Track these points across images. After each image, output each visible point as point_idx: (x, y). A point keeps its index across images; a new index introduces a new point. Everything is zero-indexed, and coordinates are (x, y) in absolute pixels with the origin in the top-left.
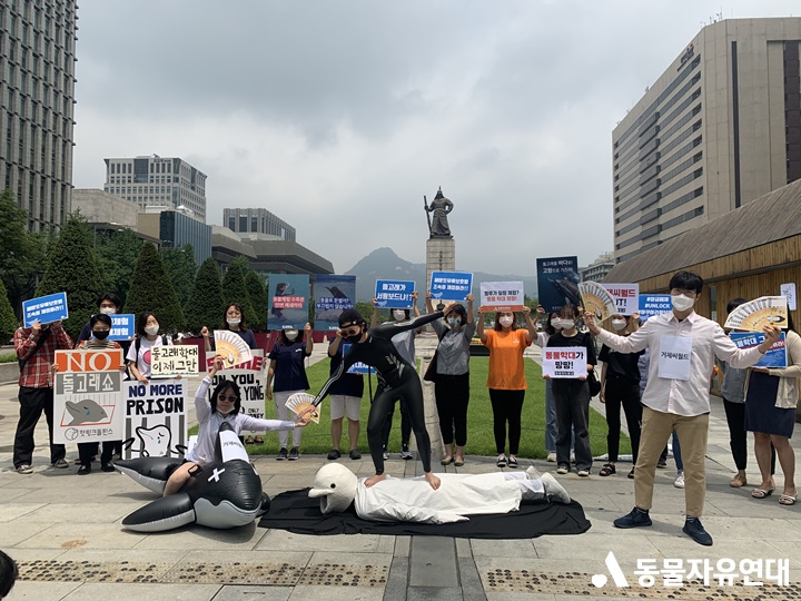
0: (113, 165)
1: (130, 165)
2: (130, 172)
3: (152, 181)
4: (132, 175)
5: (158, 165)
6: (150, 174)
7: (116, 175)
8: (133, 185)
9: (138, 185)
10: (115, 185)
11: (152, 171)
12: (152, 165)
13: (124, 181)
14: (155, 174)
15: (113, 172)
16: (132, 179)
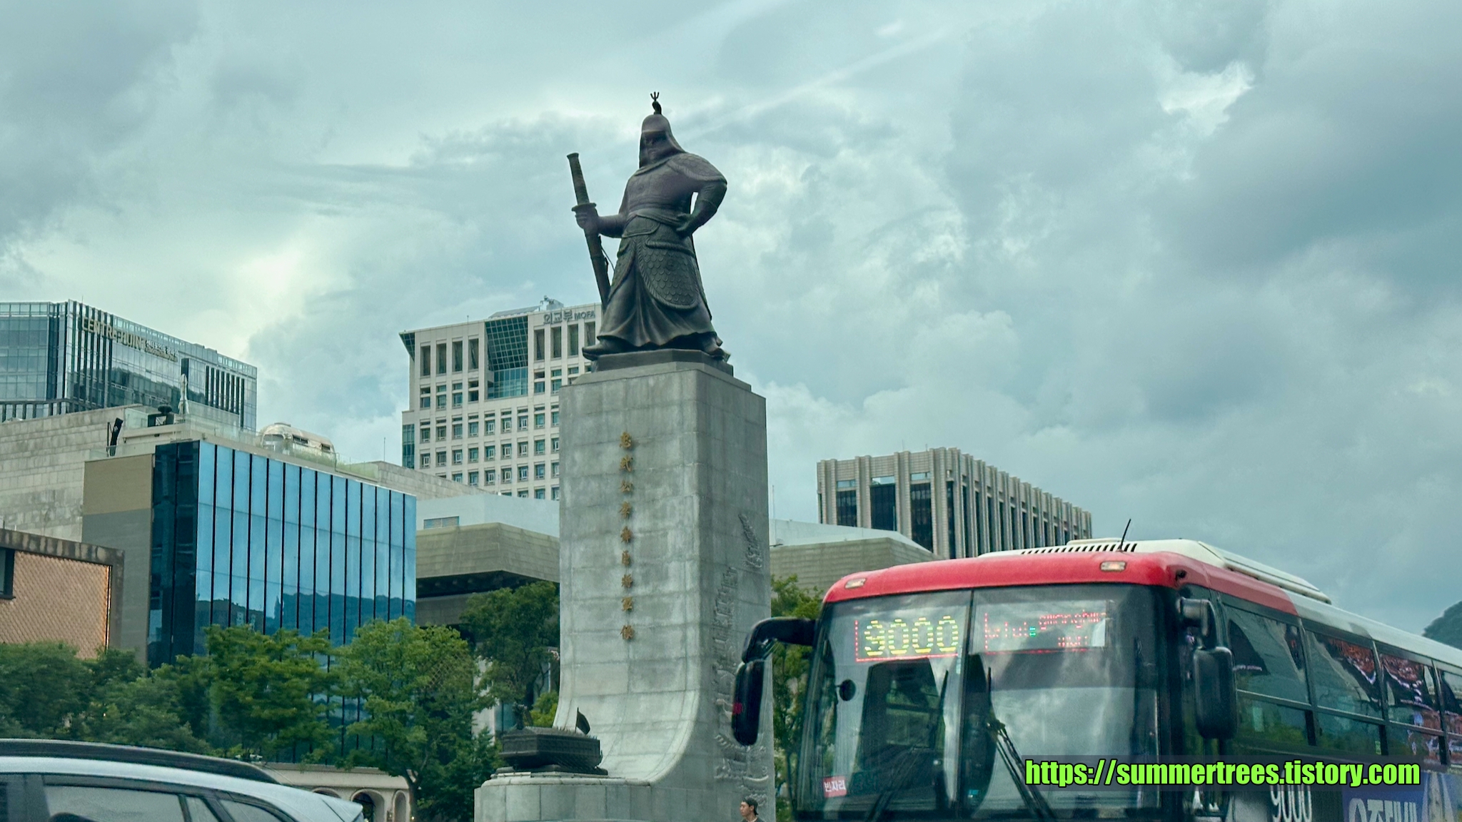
0: (426, 350)
1: (474, 343)
2: (474, 365)
3: (540, 388)
4: (481, 375)
5: (556, 332)
6: (533, 366)
7: (434, 380)
8: (483, 406)
9: (498, 405)
10: (432, 414)
11: (540, 356)
12: (540, 334)
13: (457, 399)
14: (548, 364)
15: (426, 371)
16: (482, 389)
